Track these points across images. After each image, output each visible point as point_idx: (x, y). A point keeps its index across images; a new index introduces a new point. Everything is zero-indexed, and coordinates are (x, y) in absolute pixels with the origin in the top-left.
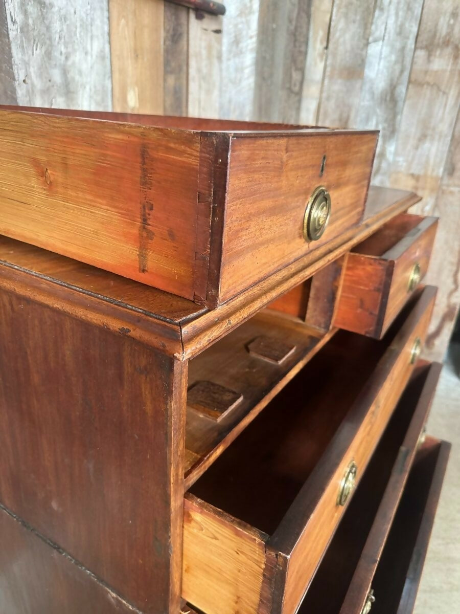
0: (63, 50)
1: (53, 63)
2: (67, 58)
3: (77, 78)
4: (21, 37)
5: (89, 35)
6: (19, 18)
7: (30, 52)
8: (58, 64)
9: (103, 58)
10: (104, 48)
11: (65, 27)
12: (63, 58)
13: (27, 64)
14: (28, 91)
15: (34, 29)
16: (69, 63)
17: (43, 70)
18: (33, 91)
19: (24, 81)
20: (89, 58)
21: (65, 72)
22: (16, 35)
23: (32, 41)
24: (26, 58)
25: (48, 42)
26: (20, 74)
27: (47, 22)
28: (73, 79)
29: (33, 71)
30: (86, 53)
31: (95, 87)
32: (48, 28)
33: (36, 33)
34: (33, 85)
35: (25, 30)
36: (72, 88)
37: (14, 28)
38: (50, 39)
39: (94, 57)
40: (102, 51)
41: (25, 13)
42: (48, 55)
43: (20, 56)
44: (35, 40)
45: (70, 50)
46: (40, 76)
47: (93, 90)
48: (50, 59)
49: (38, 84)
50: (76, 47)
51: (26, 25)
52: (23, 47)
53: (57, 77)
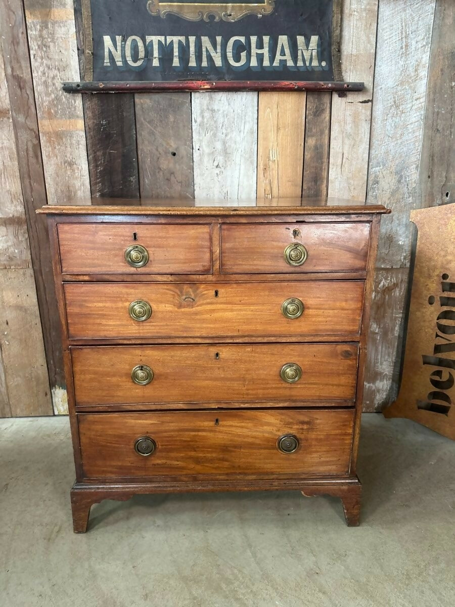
0: (224, 131)
1: (217, 139)
2: (226, 136)
3: (233, 145)
4: (199, 128)
5: (243, 121)
6: (199, 120)
7: (204, 135)
8: (220, 139)
9: (252, 133)
10: (253, 127)
11: (226, 120)
12: (224, 136)
13: (201, 141)
14: (200, 155)
16: (228, 137)
17: (210, 143)
18: (203, 154)
19: (199, 149)
20: (242, 133)
21: (224, 143)
22: (196, 128)
24: (201, 138)
25: (215, 129)
26: (196, 146)
27: (215, 119)
28: (230, 146)
29: (204, 144)
30: (240, 132)
31: (245, 150)
32: (215, 122)
33: (208, 125)
34: (203, 151)
35: (202, 124)
36: (228, 151)
37: (196, 124)
38: (216, 127)
39: (245, 133)
40: (252, 129)
41: (203, 117)
42: (215, 135)
43: (198, 137)
44: (207, 129)
45: (229, 130)
46: (209, 146)
47: (243, 151)
48: (215, 137)
49: (207, 150)
50: (233, 129)
51: (203, 122)
52: (200, 133)
53: (219, 146)
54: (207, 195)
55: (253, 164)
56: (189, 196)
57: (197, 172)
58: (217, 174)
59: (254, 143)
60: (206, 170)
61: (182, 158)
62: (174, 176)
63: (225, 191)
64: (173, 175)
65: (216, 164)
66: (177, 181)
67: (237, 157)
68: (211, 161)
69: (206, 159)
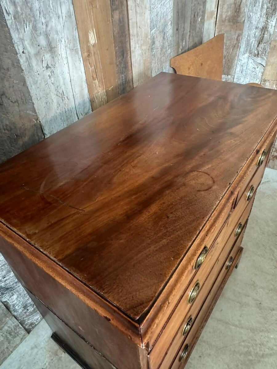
0: (44, 21)
1: (38, 32)
2: (47, 26)
3: (56, 36)
4: (15, 23)
5: (59, 3)
6: (11, 9)
7: (23, 31)
8: (42, 32)
10: (69, 9)
11: (42, 4)
12: (44, 27)
13: (22, 40)
14: (27, 58)
15: (22, 14)
16: (49, 28)
17: (34, 40)
18: (30, 57)
19: (23, 52)
20: (61, 19)
21: (47, 35)
22: (12, 23)
23: (23, 23)
24: (21, 36)
25: (33, 19)
26: (19, 49)
27: (29, 5)
28: (53, 38)
29: (27, 43)
30: (59, 17)
31: (68, 39)
32: (31, 9)
33: (24, 16)
34: (29, 52)
35: (17, 16)
36: (53, 45)
37: (9, 18)
38: (34, 16)
39: (64, 18)
40: (69, 11)
41: (15, 4)
42: (35, 28)
43: (17, 36)
44: (24, 21)
45: (48, 19)
46: (32, 44)
47: (67, 41)
48: (36, 31)
49: (32, 51)
50: (51, 15)
51: (16, 12)
52: (18, 29)
53: (43, 41)
54: (47, 103)
55: (78, 53)
56: (31, 113)
57: (29, 81)
58: (49, 76)
59: (74, 29)
60: (38, 76)
61: (8, 69)
62: (6, 97)
63: (61, 92)
64: (4, 96)
65: (45, 65)
66: (12, 102)
67: (62, 50)
68: (40, 63)
69: (34, 63)
